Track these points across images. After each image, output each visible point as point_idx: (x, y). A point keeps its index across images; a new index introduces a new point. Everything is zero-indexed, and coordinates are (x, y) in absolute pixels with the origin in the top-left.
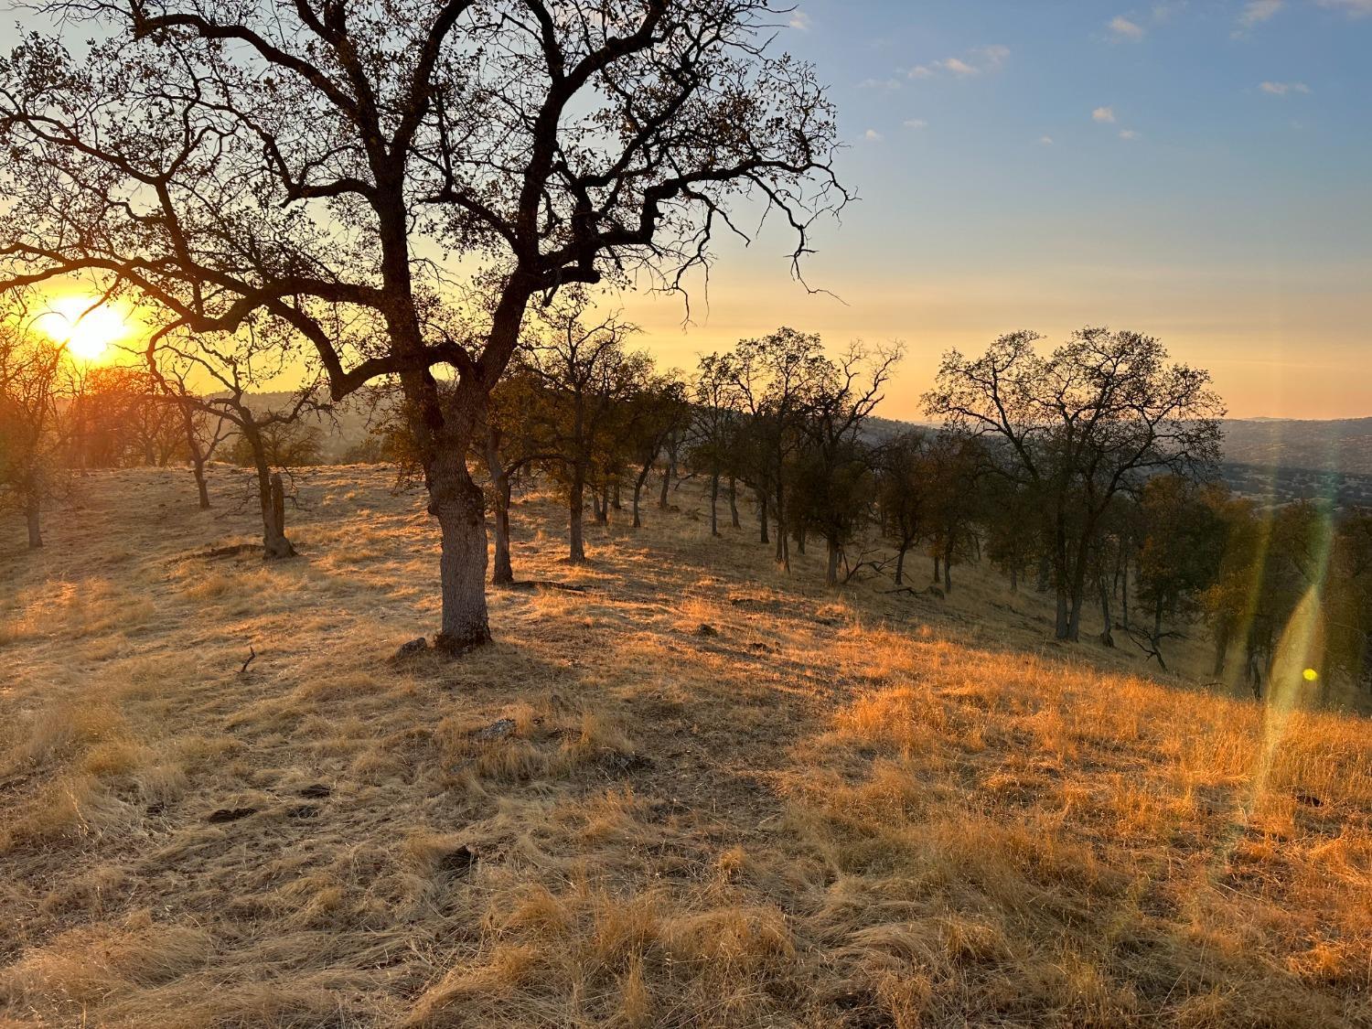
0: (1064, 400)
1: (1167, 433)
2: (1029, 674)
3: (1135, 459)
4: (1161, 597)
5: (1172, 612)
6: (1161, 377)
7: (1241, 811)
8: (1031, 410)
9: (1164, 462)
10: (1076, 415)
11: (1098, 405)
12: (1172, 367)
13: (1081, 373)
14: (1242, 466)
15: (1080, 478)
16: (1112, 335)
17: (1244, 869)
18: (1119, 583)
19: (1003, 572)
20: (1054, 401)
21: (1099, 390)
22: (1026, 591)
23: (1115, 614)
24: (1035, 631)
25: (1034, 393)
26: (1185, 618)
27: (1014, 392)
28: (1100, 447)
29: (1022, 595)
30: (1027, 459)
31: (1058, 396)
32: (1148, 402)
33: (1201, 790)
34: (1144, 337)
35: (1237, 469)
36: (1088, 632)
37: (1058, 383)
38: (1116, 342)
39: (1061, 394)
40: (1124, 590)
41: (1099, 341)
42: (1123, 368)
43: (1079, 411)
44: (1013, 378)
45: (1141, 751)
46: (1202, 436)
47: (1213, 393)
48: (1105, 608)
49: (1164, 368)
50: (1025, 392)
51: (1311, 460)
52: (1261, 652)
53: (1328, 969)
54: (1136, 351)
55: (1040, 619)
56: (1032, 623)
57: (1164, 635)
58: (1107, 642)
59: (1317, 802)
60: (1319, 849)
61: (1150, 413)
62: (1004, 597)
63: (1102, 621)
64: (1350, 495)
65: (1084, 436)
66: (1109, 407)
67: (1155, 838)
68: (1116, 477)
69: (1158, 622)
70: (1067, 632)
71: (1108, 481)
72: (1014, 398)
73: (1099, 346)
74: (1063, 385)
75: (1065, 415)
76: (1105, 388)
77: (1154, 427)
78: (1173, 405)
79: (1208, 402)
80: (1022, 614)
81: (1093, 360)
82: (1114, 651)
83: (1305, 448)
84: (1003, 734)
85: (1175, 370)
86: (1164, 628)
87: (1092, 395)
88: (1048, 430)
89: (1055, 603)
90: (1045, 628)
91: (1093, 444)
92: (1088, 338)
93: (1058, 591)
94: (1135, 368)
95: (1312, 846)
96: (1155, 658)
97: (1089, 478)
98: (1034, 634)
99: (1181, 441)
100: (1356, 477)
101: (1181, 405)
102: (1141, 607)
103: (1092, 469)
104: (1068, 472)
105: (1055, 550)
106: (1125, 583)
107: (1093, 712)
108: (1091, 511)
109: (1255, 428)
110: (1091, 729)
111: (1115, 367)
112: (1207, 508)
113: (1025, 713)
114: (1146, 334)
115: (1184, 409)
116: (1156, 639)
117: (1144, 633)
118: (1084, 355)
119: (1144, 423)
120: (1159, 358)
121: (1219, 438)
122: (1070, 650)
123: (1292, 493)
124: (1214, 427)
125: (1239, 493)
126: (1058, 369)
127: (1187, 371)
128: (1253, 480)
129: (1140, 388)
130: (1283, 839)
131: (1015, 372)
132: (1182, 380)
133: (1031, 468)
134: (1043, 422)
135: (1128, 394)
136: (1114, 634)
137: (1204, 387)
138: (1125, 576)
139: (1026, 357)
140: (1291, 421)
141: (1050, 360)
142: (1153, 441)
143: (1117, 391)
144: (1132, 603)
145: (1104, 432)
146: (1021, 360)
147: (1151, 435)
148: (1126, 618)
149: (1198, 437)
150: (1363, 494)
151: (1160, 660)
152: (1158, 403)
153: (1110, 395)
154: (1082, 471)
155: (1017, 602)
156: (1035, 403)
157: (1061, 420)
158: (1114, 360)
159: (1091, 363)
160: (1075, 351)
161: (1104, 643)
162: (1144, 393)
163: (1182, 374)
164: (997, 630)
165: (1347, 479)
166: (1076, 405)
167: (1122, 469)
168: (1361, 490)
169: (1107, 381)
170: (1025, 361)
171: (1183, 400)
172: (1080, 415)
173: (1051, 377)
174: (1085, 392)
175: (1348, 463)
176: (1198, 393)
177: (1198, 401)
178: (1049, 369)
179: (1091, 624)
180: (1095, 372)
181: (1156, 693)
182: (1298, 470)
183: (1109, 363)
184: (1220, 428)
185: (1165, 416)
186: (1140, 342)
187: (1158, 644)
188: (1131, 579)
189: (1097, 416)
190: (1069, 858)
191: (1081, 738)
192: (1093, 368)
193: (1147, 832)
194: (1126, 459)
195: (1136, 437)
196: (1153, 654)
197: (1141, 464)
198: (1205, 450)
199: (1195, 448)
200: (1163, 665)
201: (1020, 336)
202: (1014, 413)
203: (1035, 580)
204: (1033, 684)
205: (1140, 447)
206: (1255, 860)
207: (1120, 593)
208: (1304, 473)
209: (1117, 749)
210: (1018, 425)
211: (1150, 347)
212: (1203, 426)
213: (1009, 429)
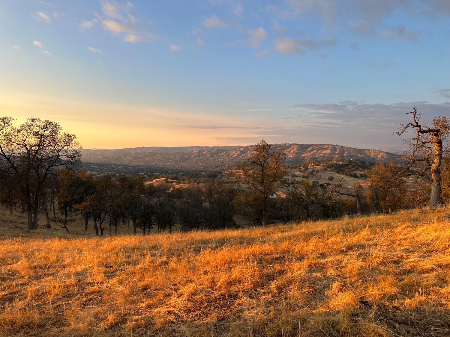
0: (26, 143)
1: (64, 155)
2: (16, 246)
3: (53, 164)
4: (66, 208)
5: (71, 213)
6: (60, 136)
7: (89, 278)
8: (13, 147)
9: (63, 164)
10: (31, 148)
11: (39, 145)
12: (63, 133)
13: (32, 134)
14: (90, 163)
15: (34, 171)
16: (42, 121)
17: (90, 297)
18: (52, 205)
19: (7, 207)
20: (22, 143)
21: (39, 140)
22: (17, 213)
23: (51, 216)
24: (20, 228)
25: (13, 140)
26: (75, 214)
27: (5, 140)
28: (40, 160)
29: (15, 215)
30: (12, 164)
31: (23, 141)
32: (57, 144)
33: (77, 274)
34: (54, 122)
35: (88, 164)
36: (42, 224)
37: (23, 136)
38: (44, 124)
39: (25, 141)
40: (54, 208)
41: (38, 123)
42: (47, 133)
43: (32, 147)
44: (4, 134)
45: (58, 265)
46: (75, 155)
47: (77, 142)
48: (47, 215)
49: (61, 133)
50: (10, 140)
51: (109, 161)
52: (98, 220)
53: (112, 323)
54: (51, 127)
55: (22, 223)
56: (19, 225)
57: (68, 221)
58: (49, 226)
59: (111, 267)
60: (111, 282)
61: (57, 148)
62: (7, 217)
63: (46, 220)
64: (120, 171)
65: (34, 156)
66: (43, 146)
67: (61, 297)
68: (47, 170)
69: (66, 217)
70: (33, 226)
71: (44, 171)
72: (5, 142)
73: (38, 124)
74: (25, 138)
75: (27, 149)
76: (41, 139)
77: (59, 153)
78: (65, 146)
79: (76, 145)
80: (15, 223)
81: (36, 129)
82: (51, 229)
83: (107, 157)
84: (4, 274)
85: (65, 134)
86: (68, 218)
87: (36, 141)
88: (20, 154)
89: (27, 216)
90: (25, 226)
91: (38, 159)
92: (33, 121)
93: (28, 212)
94: (51, 133)
95: (109, 282)
96: (65, 229)
97: (38, 171)
98: (19, 229)
99: (68, 157)
100: (121, 165)
101: (67, 146)
102: (60, 212)
103: (38, 168)
104: (29, 169)
105: (26, 198)
106: (54, 205)
107: (41, 256)
108: (39, 183)
109: (93, 151)
110: (40, 262)
111: (44, 132)
112: (79, 178)
113: (13, 263)
114: (55, 121)
115: (68, 147)
116: (65, 223)
117: (61, 221)
118: (32, 127)
119: (55, 151)
120: (59, 130)
121: (80, 156)
122: (34, 233)
123: (105, 171)
124: (78, 153)
125: (89, 172)
126: (22, 132)
127: (69, 135)
128: (93, 167)
129: (54, 139)
130: (101, 283)
131: (5, 132)
132: (67, 137)
133: (14, 168)
134: (18, 151)
135: (50, 141)
136: (51, 223)
137: (74, 140)
138: (54, 203)
139: (9, 127)
140: (103, 150)
141: (19, 128)
142: (59, 158)
143: (45, 140)
144: (57, 211)
145: (41, 155)
146: (7, 128)
147: (58, 156)
148: (55, 217)
149: (74, 156)
150: (123, 170)
151: (67, 229)
152: (60, 145)
153: (43, 141)
154: (34, 168)
155: (13, 218)
156: (14, 144)
157: (25, 150)
158: (44, 130)
159: (35, 130)
160: (28, 126)
161: (47, 227)
162: (55, 141)
163: (67, 136)
164: (4, 231)
165: (119, 166)
166: (30, 145)
167: (49, 167)
168: (122, 169)
169: (42, 137)
170: (9, 128)
171: (68, 144)
172: (32, 148)
173: (20, 135)
174: (33, 141)
175: (119, 162)
176: (72, 142)
177: (73, 144)
178: (19, 131)
179: (42, 221)
180: (37, 133)
181: (64, 242)
182: (106, 164)
183: (42, 130)
184: (80, 153)
185: (63, 149)
186: (52, 124)
187: (67, 224)
188: (56, 203)
189: (39, 149)
190: (28, 318)
191: (35, 267)
192: (36, 132)
193: (58, 296)
194: (50, 163)
195: (53, 156)
196: (64, 228)
197: (56, 165)
198: (76, 160)
199: (73, 159)
200: (68, 231)
201: (6, 118)
202: (6, 147)
203: (20, 209)
204: (17, 251)
205: (55, 160)
206: (93, 293)
207: (52, 209)
208: (107, 165)
209: (49, 267)
210: (8, 152)
211: (56, 126)
212: (75, 152)
213: (4, 154)
